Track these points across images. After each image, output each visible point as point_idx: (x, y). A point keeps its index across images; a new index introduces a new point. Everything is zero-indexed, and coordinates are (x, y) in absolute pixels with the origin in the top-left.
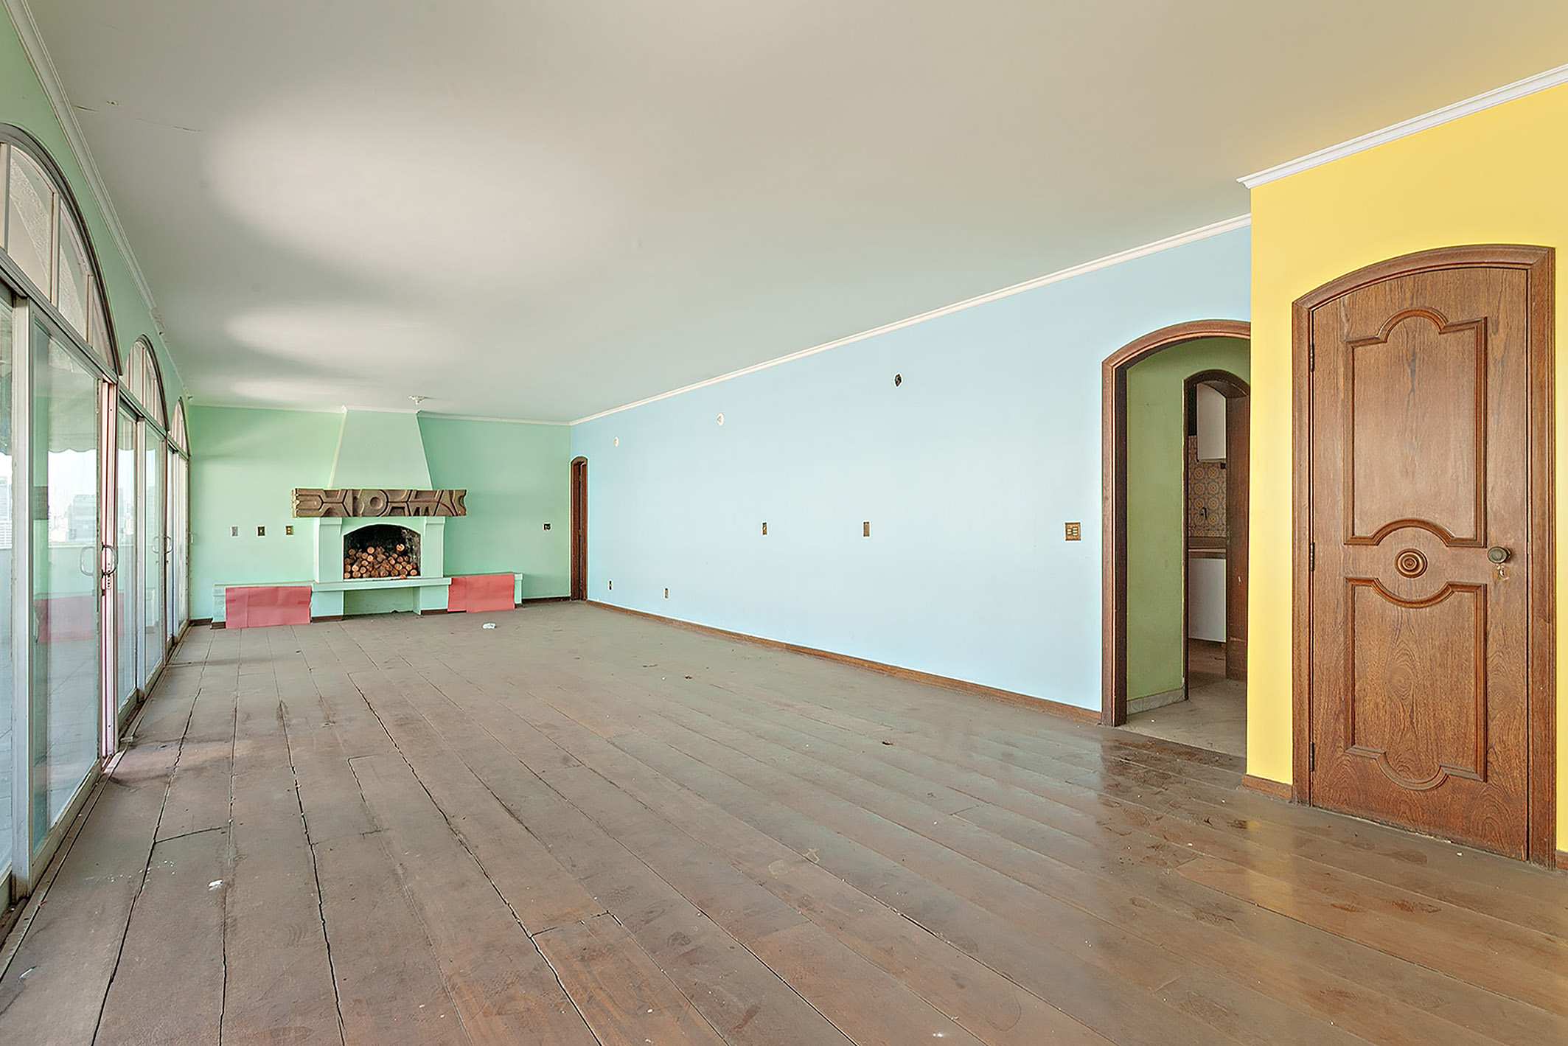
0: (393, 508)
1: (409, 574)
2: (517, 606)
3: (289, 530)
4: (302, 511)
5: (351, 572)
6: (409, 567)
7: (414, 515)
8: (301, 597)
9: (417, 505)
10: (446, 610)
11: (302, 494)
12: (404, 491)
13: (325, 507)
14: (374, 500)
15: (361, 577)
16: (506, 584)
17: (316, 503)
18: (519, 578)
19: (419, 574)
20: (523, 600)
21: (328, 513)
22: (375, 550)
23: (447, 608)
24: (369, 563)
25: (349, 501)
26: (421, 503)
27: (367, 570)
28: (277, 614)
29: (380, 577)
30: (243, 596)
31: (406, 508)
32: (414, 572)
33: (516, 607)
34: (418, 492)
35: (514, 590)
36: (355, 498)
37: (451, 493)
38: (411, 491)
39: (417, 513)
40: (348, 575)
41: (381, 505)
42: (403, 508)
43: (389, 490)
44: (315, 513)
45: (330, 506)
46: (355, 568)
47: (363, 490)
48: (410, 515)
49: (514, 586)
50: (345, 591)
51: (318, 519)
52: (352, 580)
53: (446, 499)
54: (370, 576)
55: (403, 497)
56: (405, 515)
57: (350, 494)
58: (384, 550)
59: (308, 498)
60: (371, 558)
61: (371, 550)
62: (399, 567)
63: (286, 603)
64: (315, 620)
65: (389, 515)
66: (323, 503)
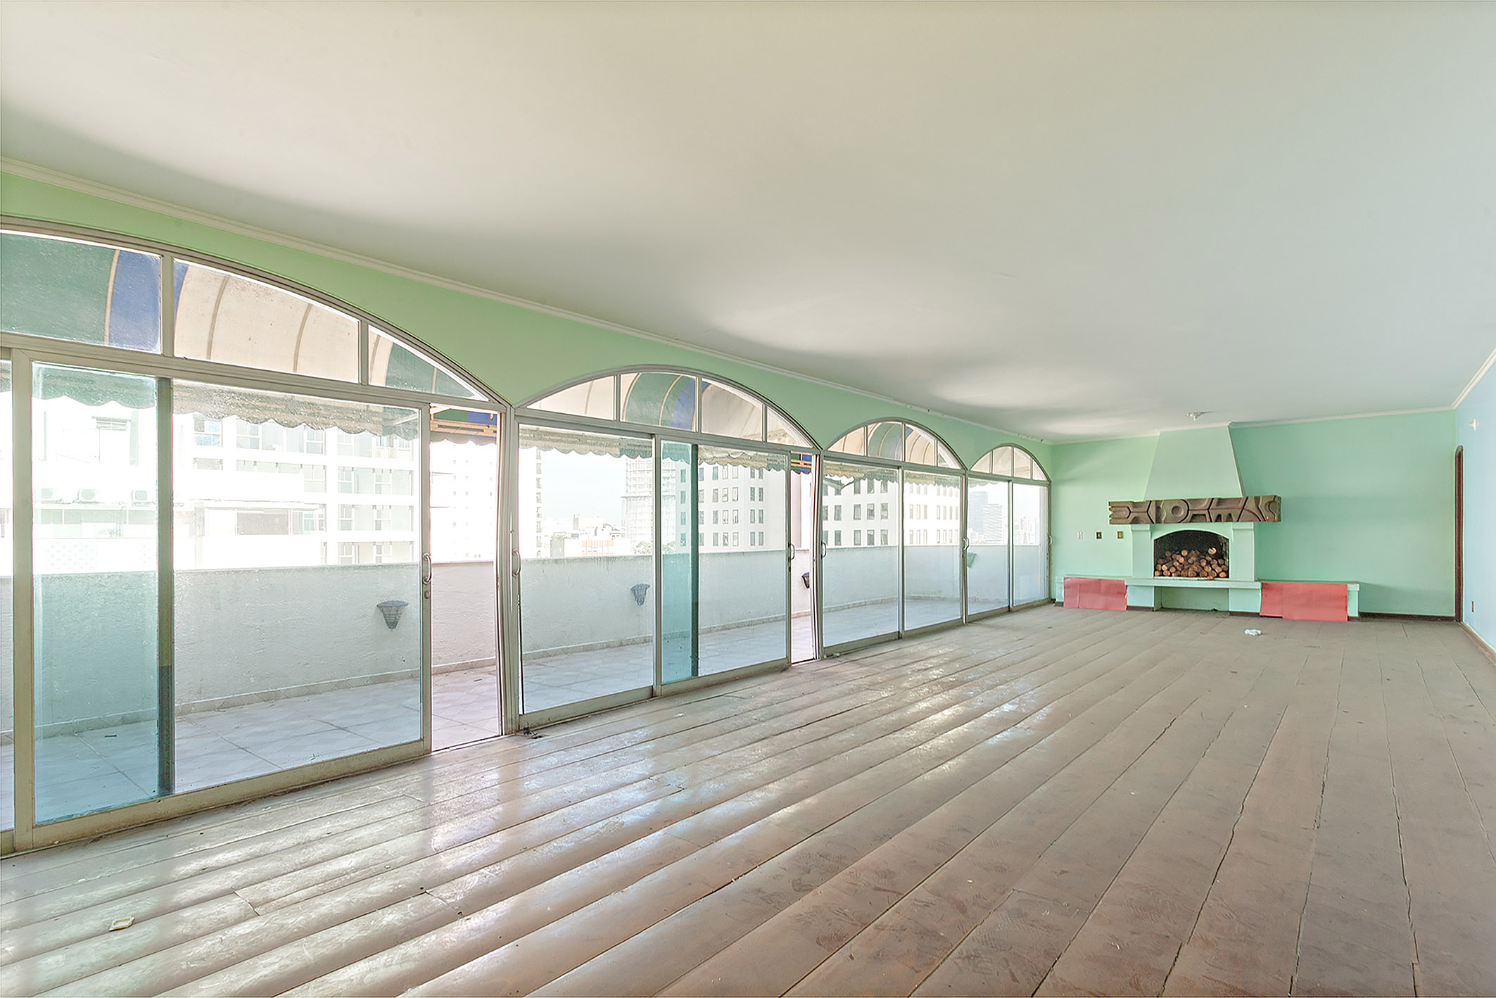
0: (1194, 515)
1: (1218, 576)
2: (1350, 619)
3: (1120, 535)
4: (1115, 520)
5: (1162, 571)
6: (1218, 569)
7: (1216, 521)
8: (1117, 589)
9: (1219, 512)
10: (1259, 614)
11: (1114, 506)
12: (1204, 500)
13: (1132, 516)
14: (1176, 509)
15: (1171, 575)
16: (1338, 595)
17: (1125, 513)
18: (1354, 589)
19: (1228, 577)
20: (1360, 614)
21: (1136, 521)
22: (1188, 553)
23: (1259, 611)
24: (1181, 564)
25: (1152, 511)
26: (1222, 509)
27: (1177, 570)
28: (1101, 600)
29: (1188, 576)
30: (1077, 584)
31: (1207, 516)
32: (1223, 574)
33: (1348, 620)
34: (1220, 499)
35: (1346, 602)
36: (1158, 508)
37: (1257, 499)
38: (1213, 499)
39: (1219, 519)
40: (1157, 573)
41: (1182, 513)
42: (1205, 515)
43: (1190, 500)
44: (1124, 520)
45: (1136, 515)
46: (1164, 567)
47: (1165, 500)
48: (1211, 521)
49: (1346, 597)
50: (1155, 587)
51: (1130, 525)
52: (1162, 577)
53: (1251, 505)
54: (1180, 576)
55: (1205, 505)
56: (1206, 521)
57: (1153, 504)
58: (1198, 553)
59: (1118, 509)
60: (1182, 560)
61: (1185, 553)
62: (1208, 569)
63: (1107, 593)
64: (1129, 608)
65: (1190, 522)
66: (1130, 512)
